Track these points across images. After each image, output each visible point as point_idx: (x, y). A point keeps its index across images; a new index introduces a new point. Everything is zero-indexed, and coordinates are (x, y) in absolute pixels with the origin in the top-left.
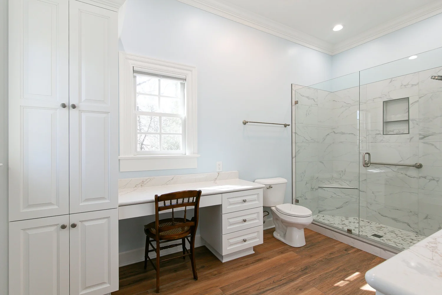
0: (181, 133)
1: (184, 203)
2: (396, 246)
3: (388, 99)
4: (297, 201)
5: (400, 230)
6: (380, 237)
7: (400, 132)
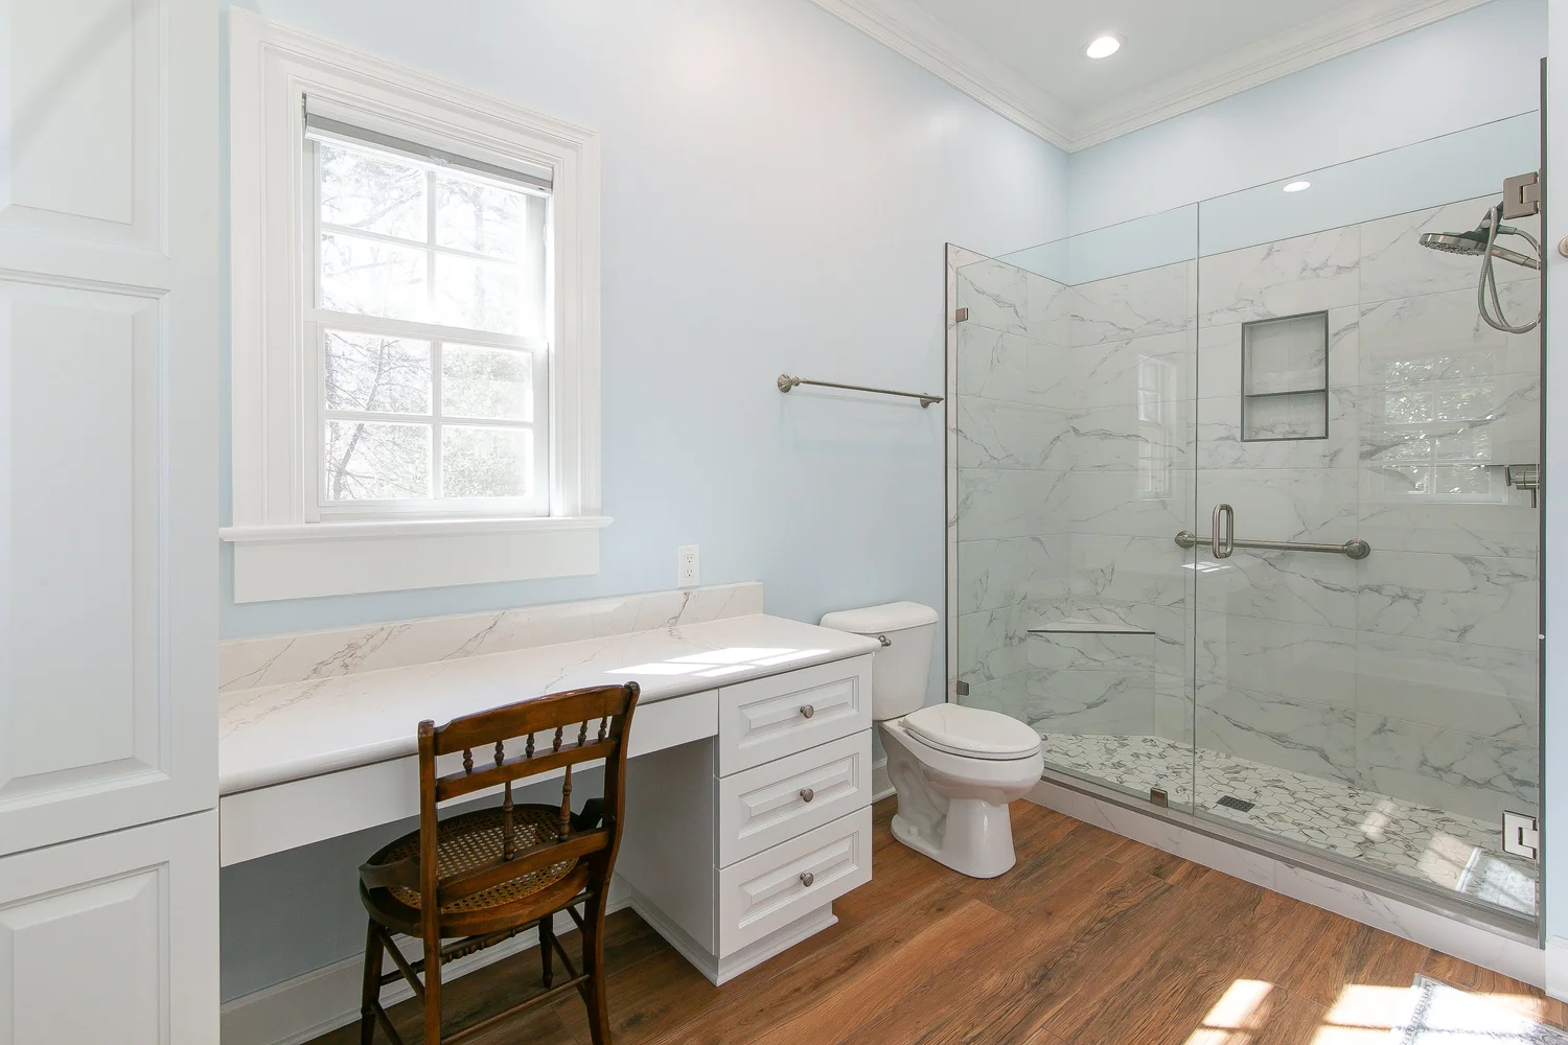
0: (529, 417)
1: (560, 750)
2: (1306, 838)
3: (1257, 314)
4: (963, 689)
5: (1297, 775)
6: (1245, 806)
7: (1294, 432)
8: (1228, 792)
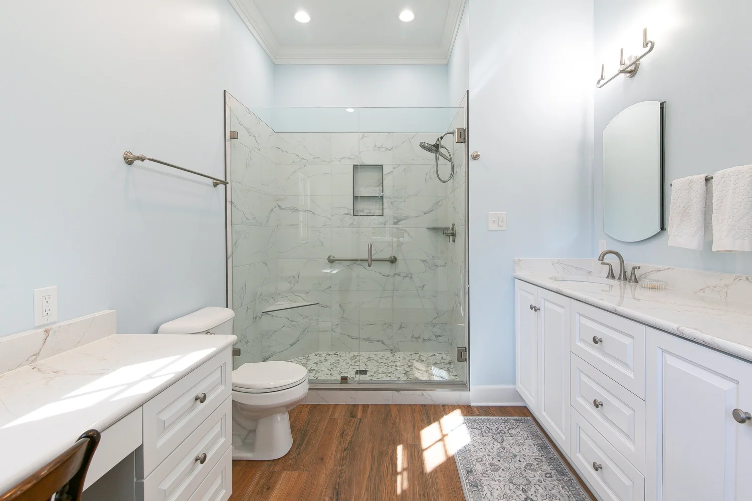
2: (391, 378)
3: (358, 162)
4: (238, 352)
5: (376, 353)
6: (364, 372)
7: (371, 213)
8: (357, 368)
